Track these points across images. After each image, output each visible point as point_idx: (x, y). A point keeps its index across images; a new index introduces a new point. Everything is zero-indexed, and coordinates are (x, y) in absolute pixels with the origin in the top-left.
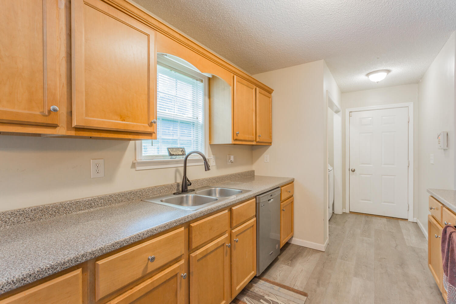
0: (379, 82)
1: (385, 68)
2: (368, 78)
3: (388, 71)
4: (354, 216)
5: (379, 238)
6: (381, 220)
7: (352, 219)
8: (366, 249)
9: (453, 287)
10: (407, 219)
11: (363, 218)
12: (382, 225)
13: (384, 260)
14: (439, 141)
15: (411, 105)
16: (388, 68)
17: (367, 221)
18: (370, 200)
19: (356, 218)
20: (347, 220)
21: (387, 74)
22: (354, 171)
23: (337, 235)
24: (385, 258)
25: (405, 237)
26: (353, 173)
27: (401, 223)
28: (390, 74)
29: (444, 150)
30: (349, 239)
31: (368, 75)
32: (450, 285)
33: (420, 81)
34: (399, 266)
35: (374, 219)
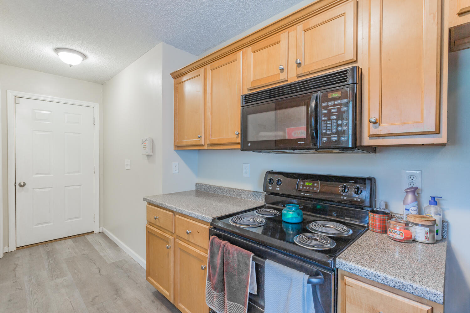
0: (72, 65)
1: (82, 51)
2: (56, 54)
3: (85, 57)
4: (27, 252)
5: (76, 271)
6: (65, 243)
7: (24, 258)
8: (69, 298)
9: (233, 303)
10: (94, 232)
11: (41, 249)
12: (70, 250)
13: (97, 298)
14: (145, 146)
15: (97, 106)
16: (86, 53)
17: (49, 251)
18: (49, 222)
19: (30, 254)
20: (16, 263)
21: (83, 60)
22: (22, 185)
23: (10, 301)
24: (97, 296)
25: (101, 254)
26: (21, 188)
27: (89, 238)
28: (86, 61)
29: (148, 155)
30: (35, 296)
31: (57, 50)
32: (228, 302)
33: (107, 83)
34: (116, 296)
35: (57, 246)
